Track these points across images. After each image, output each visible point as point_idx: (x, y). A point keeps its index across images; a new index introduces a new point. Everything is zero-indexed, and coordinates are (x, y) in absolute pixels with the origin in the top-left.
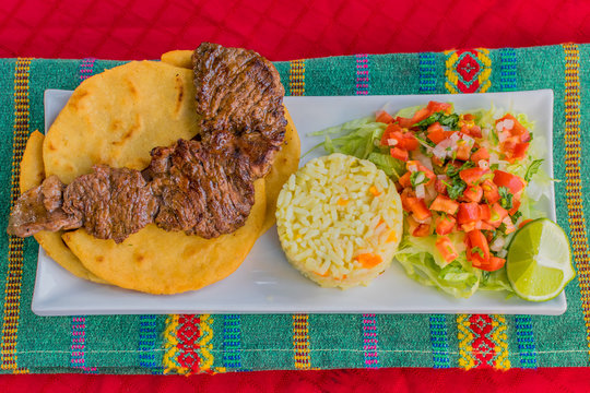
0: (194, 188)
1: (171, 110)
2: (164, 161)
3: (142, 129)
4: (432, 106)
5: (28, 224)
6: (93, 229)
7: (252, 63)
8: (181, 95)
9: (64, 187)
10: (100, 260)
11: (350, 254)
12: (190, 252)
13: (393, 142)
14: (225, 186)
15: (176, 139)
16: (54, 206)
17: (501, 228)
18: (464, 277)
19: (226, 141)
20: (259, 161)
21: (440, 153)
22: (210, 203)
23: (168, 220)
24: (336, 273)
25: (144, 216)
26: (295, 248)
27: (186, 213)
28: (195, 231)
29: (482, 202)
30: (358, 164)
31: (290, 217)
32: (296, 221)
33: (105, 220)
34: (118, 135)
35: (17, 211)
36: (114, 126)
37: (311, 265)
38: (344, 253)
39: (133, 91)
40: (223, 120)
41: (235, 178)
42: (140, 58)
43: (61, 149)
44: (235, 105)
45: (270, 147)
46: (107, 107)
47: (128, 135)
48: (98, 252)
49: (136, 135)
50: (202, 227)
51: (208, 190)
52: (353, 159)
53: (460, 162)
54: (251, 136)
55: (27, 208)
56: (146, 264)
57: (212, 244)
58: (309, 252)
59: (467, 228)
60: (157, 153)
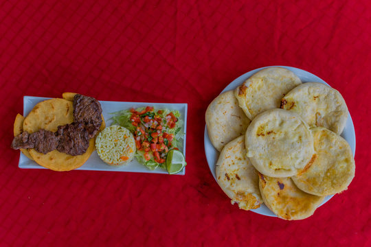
0: (70, 140)
1: (65, 114)
2: (62, 130)
3: (55, 120)
4: (148, 108)
5: (17, 146)
6: (37, 150)
7: (92, 102)
8: (68, 110)
9: (29, 135)
10: (39, 158)
11: (119, 157)
12: (68, 159)
13: (133, 120)
14: (80, 140)
15: (66, 124)
16: (25, 141)
17: (164, 151)
18: (153, 164)
19: (81, 126)
20: (91, 133)
21: (147, 126)
22: (74, 145)
23: (61, 149)
24: (114, 162)
25: (54, 147)
26: (102, 156)
27: (67, 148)
28: (69, 153)
29: (157, 143)
30: (120, 128)
31: (100, 146)
32: (102, 147)
33: (41, 146)
34: (47, 121)
35: (14, 141)
36: (46, 118)
37: (107, 161)
38: (117, 157)
39: (53, 107)
40: (81, 119)
41: (83, 138)
42: (56, 98)
43: (29, 125)
44: (85, 115)
45: (95, 129)
46: (44, 112)
47: (50, 122)
48: (38, 156)
49: (53, 122)
50: (72, 152)
51: (74, 141)
52: (119, 127)
53: (153, 129)
54: (90, 125)
55: (17, 141)
56: (53, 161)
57: (75, 157)
58: (106, 157)
59: (153, 151)
60: (60, 127)
